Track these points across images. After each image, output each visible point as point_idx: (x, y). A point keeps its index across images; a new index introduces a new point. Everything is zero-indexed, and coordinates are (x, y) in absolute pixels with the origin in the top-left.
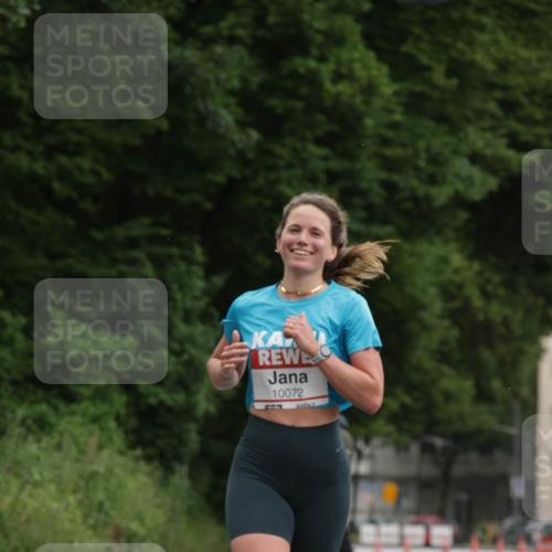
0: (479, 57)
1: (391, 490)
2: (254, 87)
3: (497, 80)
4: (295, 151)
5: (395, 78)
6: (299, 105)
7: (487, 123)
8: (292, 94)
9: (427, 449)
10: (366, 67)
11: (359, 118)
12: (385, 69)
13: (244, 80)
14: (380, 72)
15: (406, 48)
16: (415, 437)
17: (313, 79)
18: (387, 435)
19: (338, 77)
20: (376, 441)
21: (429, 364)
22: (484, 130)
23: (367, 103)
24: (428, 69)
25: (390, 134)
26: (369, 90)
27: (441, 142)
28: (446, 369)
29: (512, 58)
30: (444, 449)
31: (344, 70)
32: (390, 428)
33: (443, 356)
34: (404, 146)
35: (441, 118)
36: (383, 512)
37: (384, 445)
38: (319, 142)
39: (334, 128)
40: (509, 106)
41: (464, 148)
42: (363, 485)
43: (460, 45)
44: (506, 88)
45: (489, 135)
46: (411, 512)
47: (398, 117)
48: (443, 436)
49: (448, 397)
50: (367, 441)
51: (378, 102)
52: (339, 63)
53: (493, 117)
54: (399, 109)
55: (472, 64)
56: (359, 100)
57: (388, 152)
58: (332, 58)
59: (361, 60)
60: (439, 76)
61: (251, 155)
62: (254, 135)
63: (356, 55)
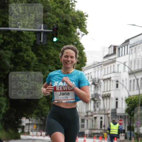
0: (51, 54)
1: (35, 126)
2: (13, 57)
3: (54, 57)
4: (20, 68)
5: (37, 56)
6: (20, 61)
7: (52, 65)
8: (19, 59)
9: (41, 119)
10: (32, 55)
11: (31, 63)
12: (35, 55)
13: (11, 56)
14: (34, 55)
15: (39, 52)
16: (39, 117)
17: (23, 56)
18: (35, 117)
19: (27, 56)
20: (33, 118)
21: (42, 105)
22: (51, 66)
23: (32, 61)
24: (42, 55)
25: (36, 66)
26: (32, 58)
27: (44, 67)
28: (45, 105)
29: (56, 54)
30: (44, 119)
31: (28, 55)
32: (35, 116)
33: (44, 104)
34: (38, 68)
35: (44, 64)
36: (34, 130)
37: (34, 118)
38: (24, 67)
39: (26, 64)
40: (56, 62)
41: (48, 69)
42: (30, 125)
43: (48, 52)
44: (55, 59)
45: (52, 67)
46: (38, 130)
47: (37, 63)
48: (44, 117)
49: (45, 110)
50: (31, 118)
51: (34, 61)
52: (27, 54)
53: (53, 64)
54: (37, 62)
55: (50, 55)
56: (31, 60)
57: (35, 69)
58: (26, 53)
59: (31, 53)
60: (44, 56)
61: (12, 69)
62: (13, 66)
63: (30, 53)
